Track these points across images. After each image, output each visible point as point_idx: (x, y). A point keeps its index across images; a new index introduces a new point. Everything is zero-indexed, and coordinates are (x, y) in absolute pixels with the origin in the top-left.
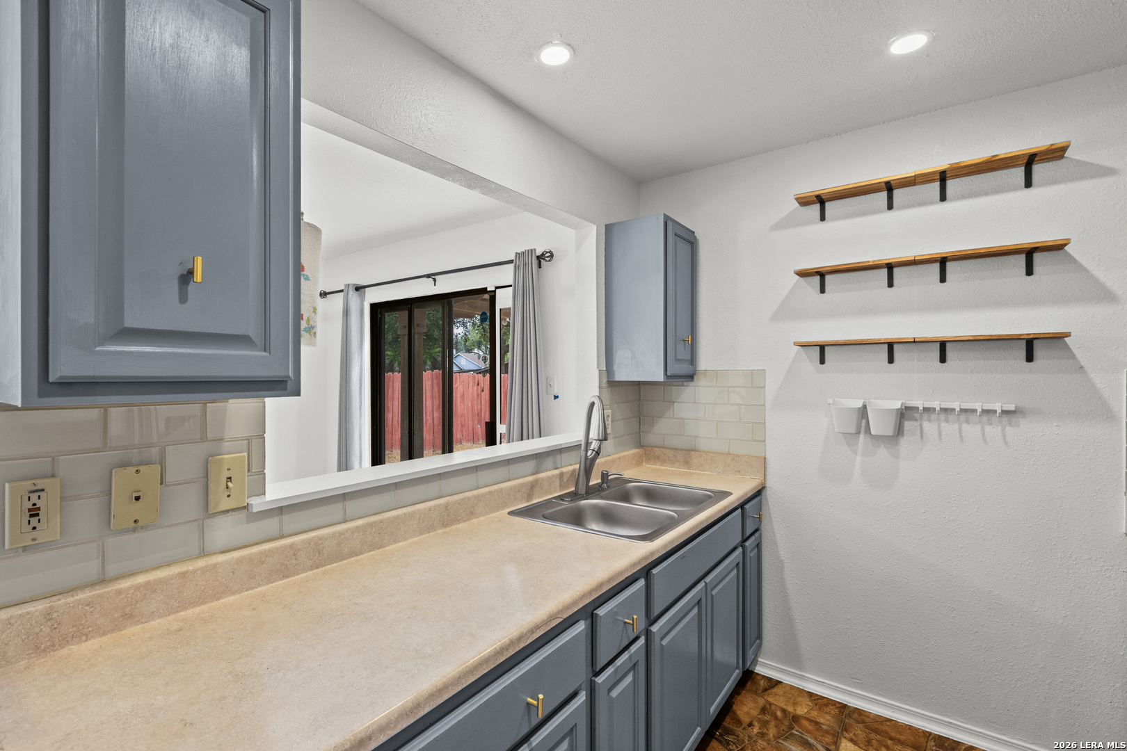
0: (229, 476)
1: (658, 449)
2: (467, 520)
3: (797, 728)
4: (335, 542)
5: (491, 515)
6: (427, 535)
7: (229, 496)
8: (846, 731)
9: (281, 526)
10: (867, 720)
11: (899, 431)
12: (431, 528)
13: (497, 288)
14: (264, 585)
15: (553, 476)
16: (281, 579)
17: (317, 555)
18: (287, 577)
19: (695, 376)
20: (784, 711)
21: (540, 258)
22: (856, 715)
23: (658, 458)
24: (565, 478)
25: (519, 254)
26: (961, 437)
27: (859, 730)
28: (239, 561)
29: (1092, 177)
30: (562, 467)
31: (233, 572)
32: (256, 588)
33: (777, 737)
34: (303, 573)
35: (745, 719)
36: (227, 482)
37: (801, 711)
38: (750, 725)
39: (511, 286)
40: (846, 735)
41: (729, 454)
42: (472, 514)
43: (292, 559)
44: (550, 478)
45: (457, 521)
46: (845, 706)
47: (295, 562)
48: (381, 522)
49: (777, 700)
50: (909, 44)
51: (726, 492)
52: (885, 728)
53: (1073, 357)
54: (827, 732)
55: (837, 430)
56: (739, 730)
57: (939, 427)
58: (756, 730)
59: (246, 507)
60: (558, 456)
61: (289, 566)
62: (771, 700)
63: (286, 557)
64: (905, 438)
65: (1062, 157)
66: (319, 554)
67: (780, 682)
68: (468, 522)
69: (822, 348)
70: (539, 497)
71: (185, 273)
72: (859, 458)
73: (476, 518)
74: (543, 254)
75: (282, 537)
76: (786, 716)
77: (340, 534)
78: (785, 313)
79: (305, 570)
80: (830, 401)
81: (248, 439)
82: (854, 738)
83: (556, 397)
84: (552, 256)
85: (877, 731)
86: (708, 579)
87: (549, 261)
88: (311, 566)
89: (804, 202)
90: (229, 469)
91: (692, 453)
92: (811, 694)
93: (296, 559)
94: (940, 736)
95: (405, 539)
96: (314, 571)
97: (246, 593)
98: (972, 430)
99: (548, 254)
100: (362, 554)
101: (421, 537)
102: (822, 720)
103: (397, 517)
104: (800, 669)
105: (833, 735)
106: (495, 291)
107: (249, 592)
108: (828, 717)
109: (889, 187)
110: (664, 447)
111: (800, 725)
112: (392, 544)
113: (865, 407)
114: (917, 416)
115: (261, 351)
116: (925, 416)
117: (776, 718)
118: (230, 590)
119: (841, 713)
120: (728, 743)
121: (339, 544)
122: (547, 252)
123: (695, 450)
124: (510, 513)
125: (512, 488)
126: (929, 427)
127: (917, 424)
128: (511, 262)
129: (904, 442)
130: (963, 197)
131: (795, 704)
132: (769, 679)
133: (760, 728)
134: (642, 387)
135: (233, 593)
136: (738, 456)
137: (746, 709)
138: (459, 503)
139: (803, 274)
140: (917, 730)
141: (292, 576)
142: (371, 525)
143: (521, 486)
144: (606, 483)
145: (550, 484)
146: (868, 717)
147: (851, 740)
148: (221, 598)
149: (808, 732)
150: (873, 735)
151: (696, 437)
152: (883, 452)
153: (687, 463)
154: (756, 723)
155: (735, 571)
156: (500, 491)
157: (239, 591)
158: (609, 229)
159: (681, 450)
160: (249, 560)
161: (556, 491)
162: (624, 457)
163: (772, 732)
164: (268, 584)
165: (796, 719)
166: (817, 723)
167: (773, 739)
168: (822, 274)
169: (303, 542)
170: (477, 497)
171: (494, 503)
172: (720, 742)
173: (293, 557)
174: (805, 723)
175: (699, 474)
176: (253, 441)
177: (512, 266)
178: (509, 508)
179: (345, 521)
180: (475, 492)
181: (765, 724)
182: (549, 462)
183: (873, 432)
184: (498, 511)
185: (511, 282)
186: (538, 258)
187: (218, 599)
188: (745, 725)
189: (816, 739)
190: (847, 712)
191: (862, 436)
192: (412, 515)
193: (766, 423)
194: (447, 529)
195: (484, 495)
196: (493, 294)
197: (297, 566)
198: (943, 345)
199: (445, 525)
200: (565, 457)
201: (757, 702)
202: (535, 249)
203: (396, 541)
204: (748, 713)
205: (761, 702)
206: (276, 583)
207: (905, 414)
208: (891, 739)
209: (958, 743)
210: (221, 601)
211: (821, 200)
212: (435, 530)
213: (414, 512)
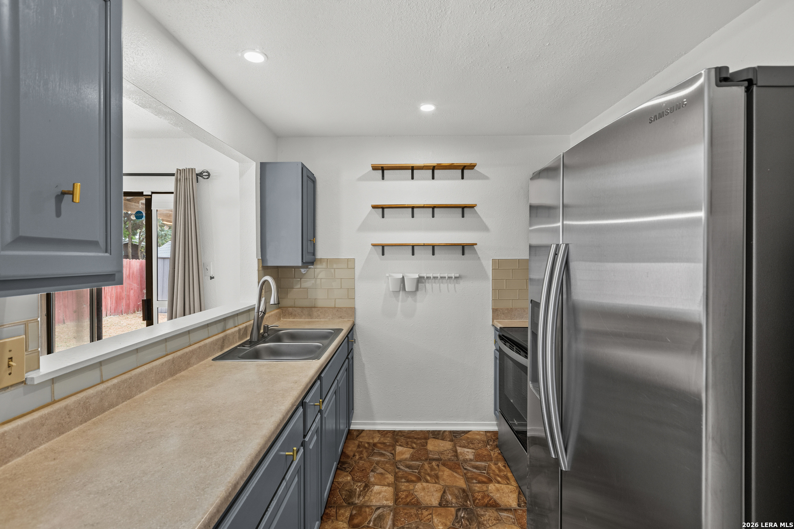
0: (10, 357)
1: (291, 309)
2: (186, 369)
3: (376, 449)
4: (98, 399)
5: (201, 363)
6: (161, 383)
7: (10, 374)
8: (397, 442)
9: (53, 393)
10: (405, 434)
11: (417, 289)
12: (163, 378)
13: (153, 193)
14: (44, 443)
15: (235, 332)
16: (58, 436)
17: (85, 411)
18: (63, 433)
19: (315, 263)
20: (368, 443)
21: (200, 175)
22: (400, 434)
23: (291, 314)
24: (242, 332)
25: (180, 170)
26: (440, 289)
27: (402, 440)
28: (24, 427)
29: (482, 179)
30: (239, 325)
31: (19, 438)
32: (38, 447)
33: (367, 457)
34: (75, 428)
35: (351, 454)
36: (9, 362)
37: (376, 440)
38: (354, 455)
39: (172, 193)
40: (397, 444)
41: (335, 307)
42: (189, 365)
43: (66, 418)
44: (233, 333)
45: (180, 370)
46: (394, 431)
47: (68, 420)
48: (130, 378)
49: (364, 439)
50: (427, 108)
51: (340, 329)
52: (412, 435)
53: (476, 253)
54: (389, 446)
55: (391, 290)
56: (349, 461)
57: (432, 285)
58: (357, 457)
59: (24, 382)
60: (236, 318)
61: (64, 424)
62: (361, 440)
63: (62, 417)
64: (419, 292)
65: (473, 169)
66: (87, 410)
67: (363, 431)
68: (187, 370)
69: (383, 247)
70: (227, 347)
71: (59, 193)
72: (400, 304)
73: (191, 366)
74: (201, 173)
75: (54, 402)
76: (370, 445)
77: (102, 392)
78: (365, 227)
79: (76, 425)
80: (387, 275)
81: (26, 324)
82: (401, 444)
83: (212, 278)
84: (209, 175)
85: (409, 438)
86: (338, 378)
87: (207, 178)
88: (81, 421)
89: (375, 168)
90: (10, 351)
91: (314, 309)
92: (379, 431)
93: (69, 418)
94: (433, 431)
95: (147, 389)
96: (83, 425)
97: (30, 452)
98: (444, 286)
99: (207, 174)
100: (117, 405)
101: (157, 386)
102: (386, 441)
103: (141, 374)
104: (373, 420)
105: (392, 446)
106: (151, 196)
107: (33, 451)
108: (389, 439)
109: (413, 169)
110: (295, 307)
111: (377, 447)
112: (138, 394)
113: (403, 277)
114: (423, 280)
115: (103, 252)
116: (427, 280)
117: (366, 448)
118: (16, 453)
119: (394, 435)
120: (345, 468)
121: (102, 400)
122: (204, 172)
123: (315, 307)
124: (213, 360)
125: (213, 343)
126: (428, 286)
127: (423, 285)
128: (173, 175)
129: (419, 293)
130: (440, 179)
131: (373, 438)
132: (358, 430)
133: (359, 455)
134: (280, 269)
135: (19, 456)
136: (341, 308)
137: (350, 449)
138: (181, 357)
139: (374, 207)
140: (424, 431)
141: (66, 432)
142: (124, 382)
143: (217, 340)
144: (267, 333)
145: (233, 338)
146: (405, 433)
147: (400, 445)
148: (9, 461)
149: (381, 449)
150: (408, 440)
151: (315, 299)
152: (410, 299)
153: (310, 315)
154: (357, 454)
155: (346, 373)
156: (205, 345)
157: (24, 453)
158: (263, 166)
159: (306, 307)
160: (32, 424)
161: (236, 342)
162: (272, 315)
163: (365, 455)
164: (47, 442)
165: (375, 445)
166: (384, 443)
167: (366, 458)
168: (383, 208)
169: (74, 403)
170: (192, 352)
171: (201, 354)
172: (342, 470)
173: (67, 416)
174: (379, 445)
175: (318, 321)
176: (29, 324)
177: (173, 178)
178: (211, 356)
179: (102, 382)
180: (190, 348)
181: (361, 453)
182: (230, 323)
183: (407, 290)
184: (204, 360)
185: (173, 190)
186: (197, 175)
187: (6, 463)
188: (351, 457)
189: (385, 451)
190: (396, 433)
191: (401, 292)
192: (151, 370)
193: (356, 288)
194: (174, 377)
195: (195, 350)
196: (150, 197)
197: (70, 424)
198: (433, 247)
199: (172, 374)
200: (241, 319)
201: (355, 443)
202: (195, 169)
203: (141, 392)
204: (351, 451)
205: (357, 442)
206: (55, 440)
207: (420, 280)
208: (415, 439)
209: (440, 431)
210: (10, 464)
211: (383, 169)
212: (166, 379)
213: (153, 368)
